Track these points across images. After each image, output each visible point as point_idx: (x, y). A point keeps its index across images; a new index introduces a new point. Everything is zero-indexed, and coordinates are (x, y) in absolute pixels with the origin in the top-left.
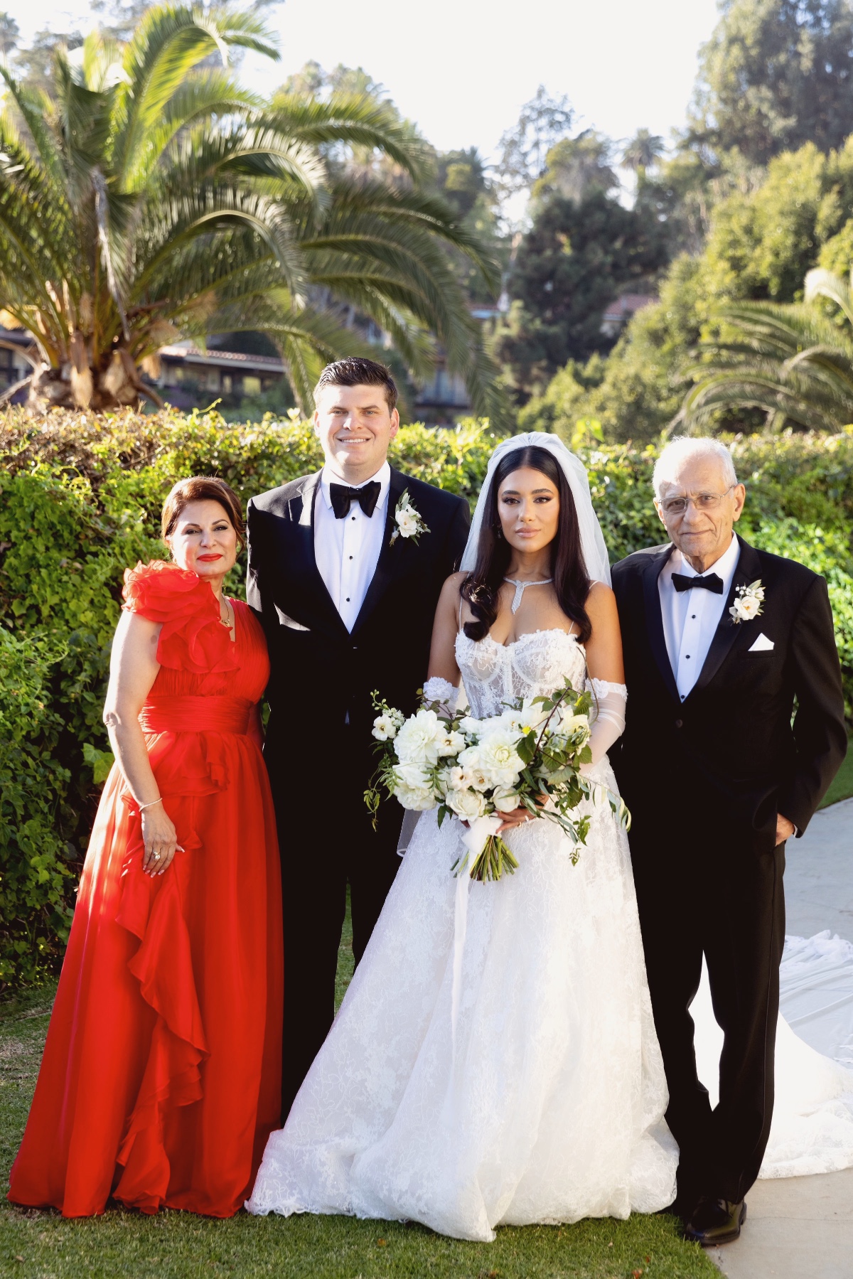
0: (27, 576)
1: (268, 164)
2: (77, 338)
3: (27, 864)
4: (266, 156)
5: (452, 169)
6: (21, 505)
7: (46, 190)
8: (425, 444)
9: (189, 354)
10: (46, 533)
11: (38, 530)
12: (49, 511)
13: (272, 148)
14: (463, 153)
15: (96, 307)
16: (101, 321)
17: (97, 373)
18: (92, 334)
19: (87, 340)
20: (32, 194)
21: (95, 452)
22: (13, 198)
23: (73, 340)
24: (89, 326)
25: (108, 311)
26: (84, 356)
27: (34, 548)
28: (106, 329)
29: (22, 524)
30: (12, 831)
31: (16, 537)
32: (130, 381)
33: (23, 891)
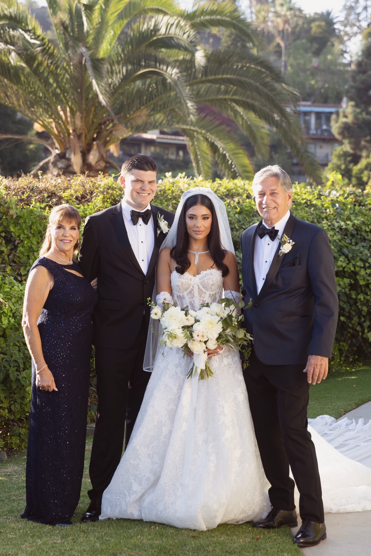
0: (28, 256)
1: (173, 42)
2: (74, 136)
3: (25, 390)
4: (172, 38)
5: (314, 25)
6: (25, 222)
7: (57, 59)
8: (239, 189)
9: (158, 138)
10: (37, 235)
11: (33, 234)
12: (39, 225)
13: (175, 34)
14: (322, 14)
15: (83, 119)
16: (86, 126)
17: (85, 154)
18: (82, 133)
19: (79, 137)
20: (50, 61)
21: (63, 196)
22: (40, 64)
23: (72, 137)
24: (80, 129)
25: (90, 122)
26: (78, 145)
27: (31, 242)
28: (89, 131)
29: (26, 231)
30: (18, 375)
31: (23, 238)
32: (102, 158)
33: (23, 404)
